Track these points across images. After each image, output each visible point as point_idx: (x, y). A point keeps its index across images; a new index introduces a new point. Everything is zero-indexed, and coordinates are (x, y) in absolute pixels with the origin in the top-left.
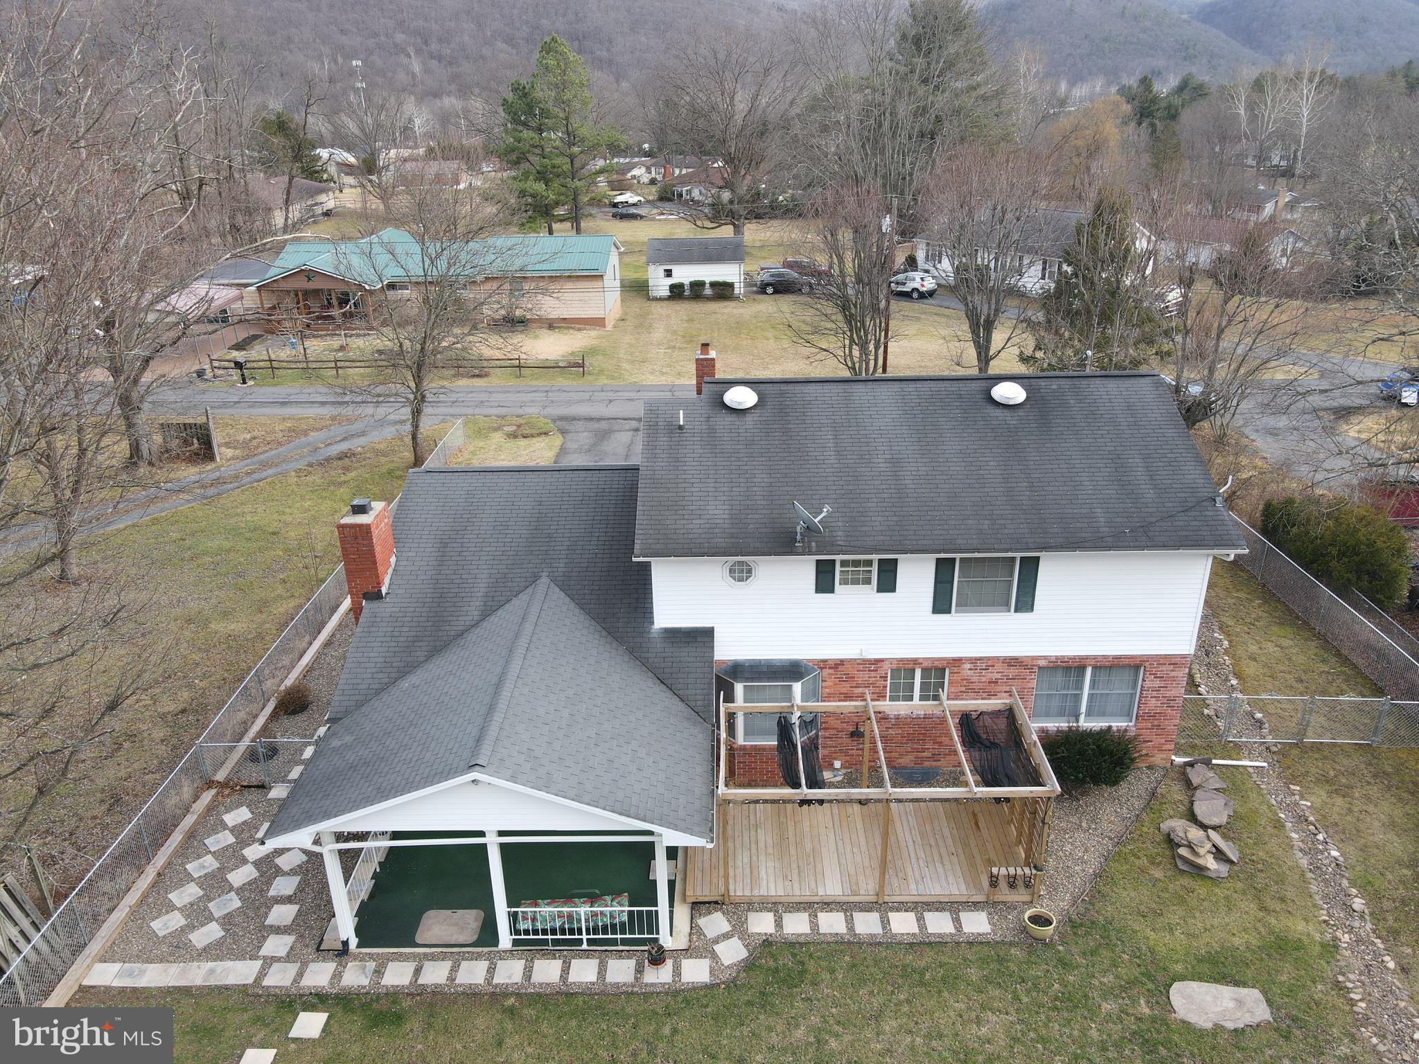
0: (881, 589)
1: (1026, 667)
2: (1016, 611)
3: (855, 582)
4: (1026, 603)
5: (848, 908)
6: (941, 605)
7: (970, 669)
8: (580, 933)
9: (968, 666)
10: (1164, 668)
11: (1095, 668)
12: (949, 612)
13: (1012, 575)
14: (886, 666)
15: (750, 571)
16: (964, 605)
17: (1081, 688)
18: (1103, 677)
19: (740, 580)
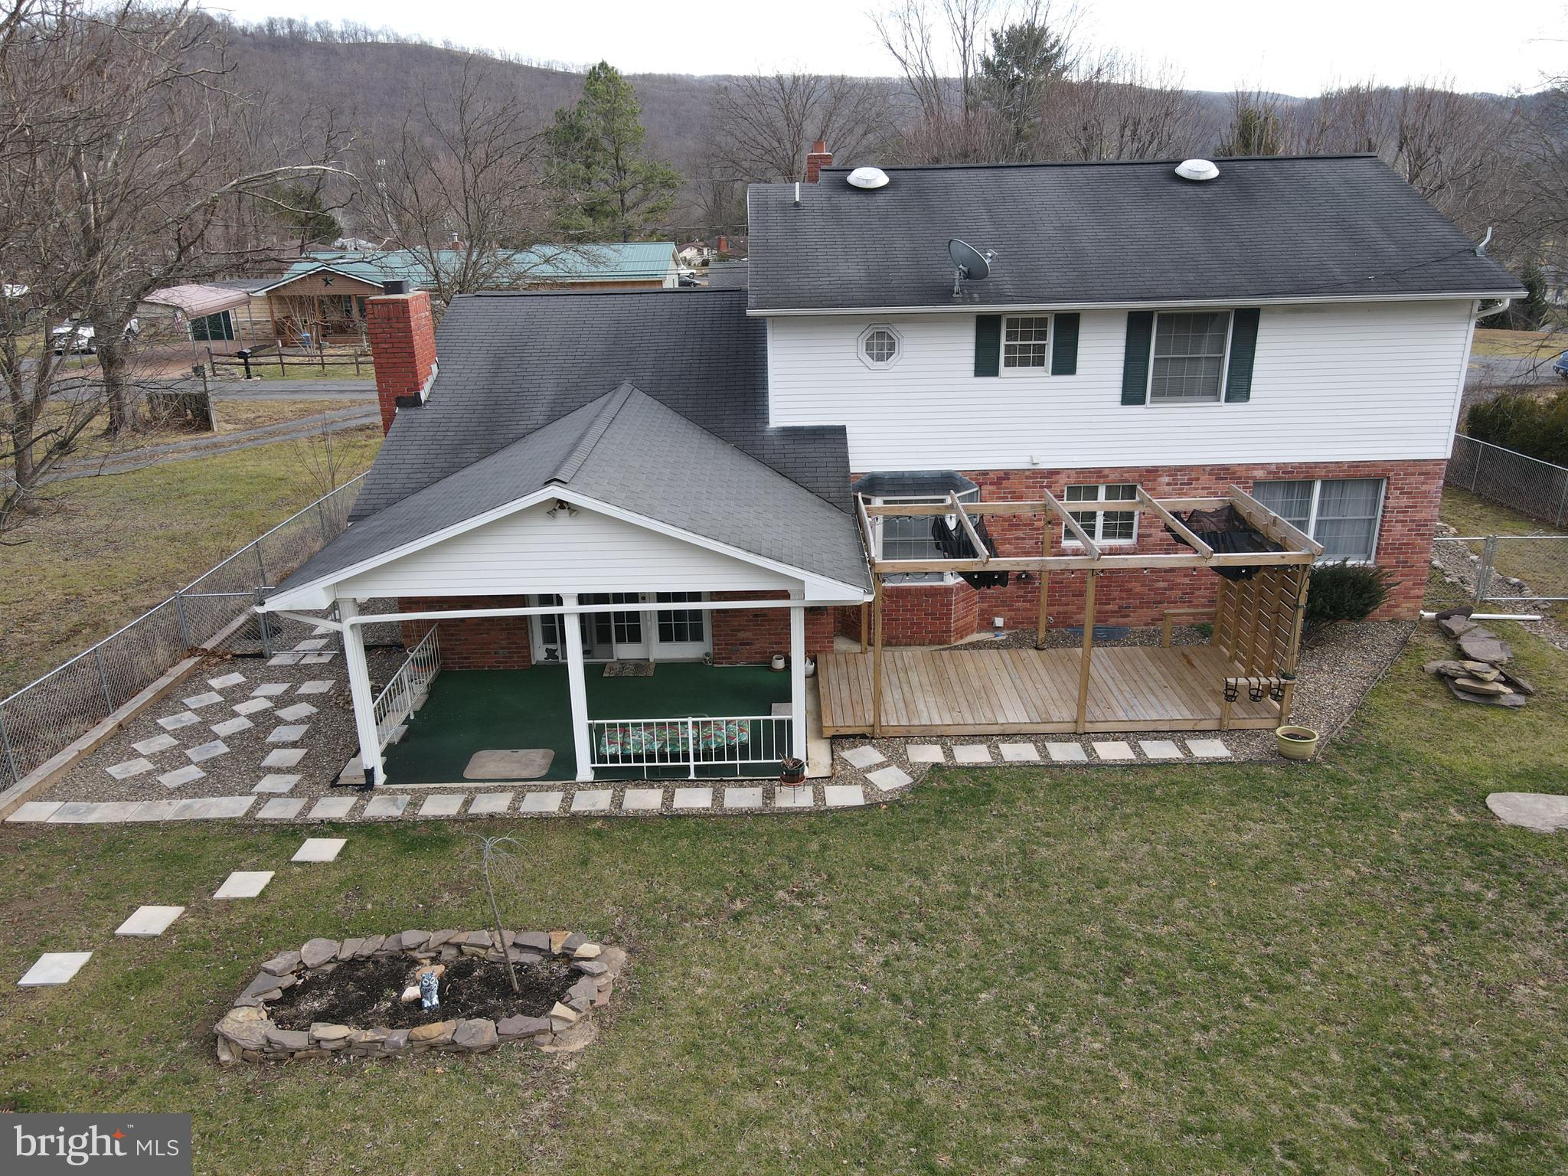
0: (1057, 370)
1: (1239, 480)
2: (1227, 400)
3: (1024, 363)
4: (1239, 390)
5: (1037, 738)
6: (1132, 394)
7: (1169, 484)
8: (686, 758)
9: (1166, 479)
10: (1412, 479)
11: (1325, 484)
12: (1142, 402)
13: (1222, 350)
14: (1063, 479)
15: (892, 347)
16: (1163, 393)
17: (1307, 513)
18: (1335, 496)
19: (880, 358)
